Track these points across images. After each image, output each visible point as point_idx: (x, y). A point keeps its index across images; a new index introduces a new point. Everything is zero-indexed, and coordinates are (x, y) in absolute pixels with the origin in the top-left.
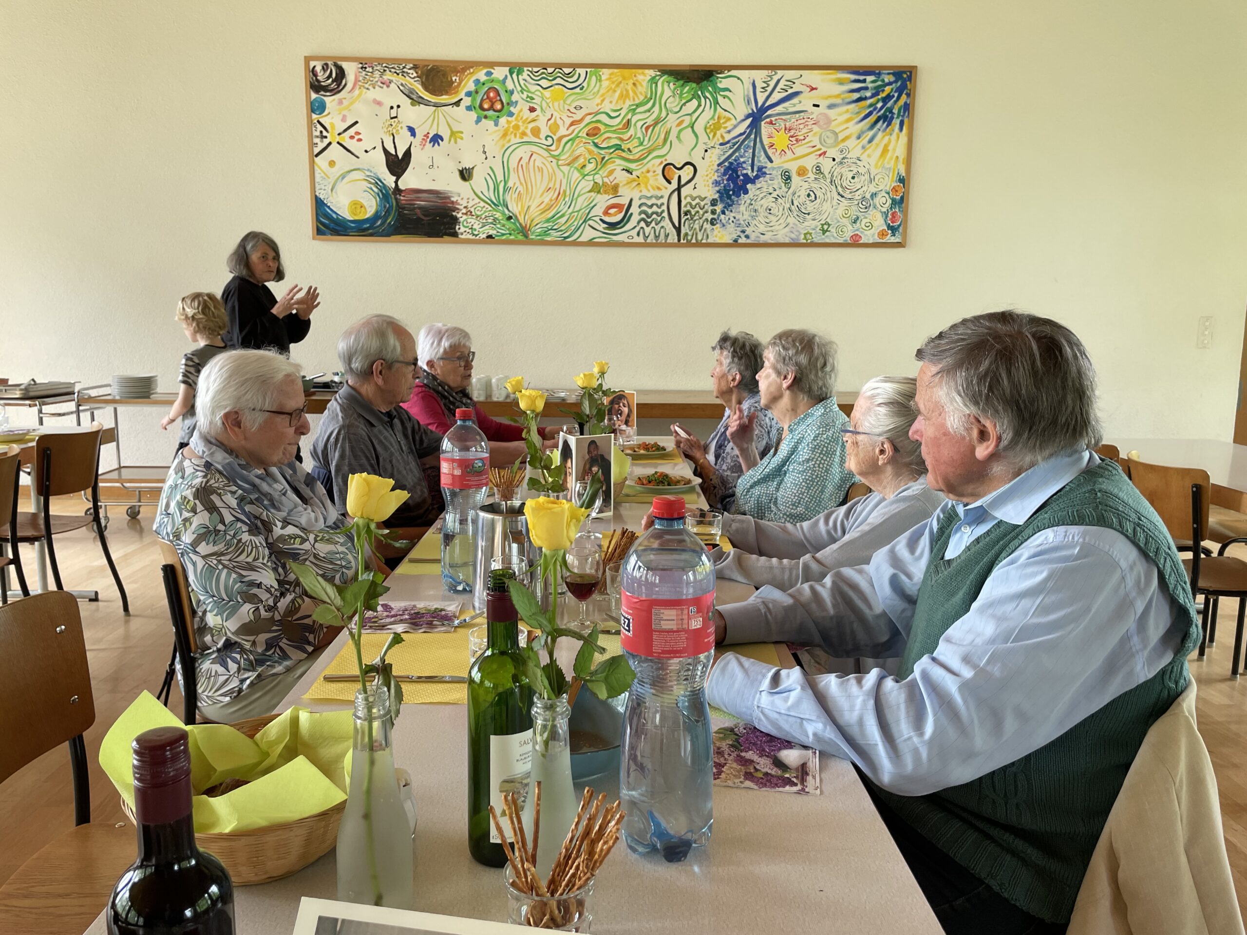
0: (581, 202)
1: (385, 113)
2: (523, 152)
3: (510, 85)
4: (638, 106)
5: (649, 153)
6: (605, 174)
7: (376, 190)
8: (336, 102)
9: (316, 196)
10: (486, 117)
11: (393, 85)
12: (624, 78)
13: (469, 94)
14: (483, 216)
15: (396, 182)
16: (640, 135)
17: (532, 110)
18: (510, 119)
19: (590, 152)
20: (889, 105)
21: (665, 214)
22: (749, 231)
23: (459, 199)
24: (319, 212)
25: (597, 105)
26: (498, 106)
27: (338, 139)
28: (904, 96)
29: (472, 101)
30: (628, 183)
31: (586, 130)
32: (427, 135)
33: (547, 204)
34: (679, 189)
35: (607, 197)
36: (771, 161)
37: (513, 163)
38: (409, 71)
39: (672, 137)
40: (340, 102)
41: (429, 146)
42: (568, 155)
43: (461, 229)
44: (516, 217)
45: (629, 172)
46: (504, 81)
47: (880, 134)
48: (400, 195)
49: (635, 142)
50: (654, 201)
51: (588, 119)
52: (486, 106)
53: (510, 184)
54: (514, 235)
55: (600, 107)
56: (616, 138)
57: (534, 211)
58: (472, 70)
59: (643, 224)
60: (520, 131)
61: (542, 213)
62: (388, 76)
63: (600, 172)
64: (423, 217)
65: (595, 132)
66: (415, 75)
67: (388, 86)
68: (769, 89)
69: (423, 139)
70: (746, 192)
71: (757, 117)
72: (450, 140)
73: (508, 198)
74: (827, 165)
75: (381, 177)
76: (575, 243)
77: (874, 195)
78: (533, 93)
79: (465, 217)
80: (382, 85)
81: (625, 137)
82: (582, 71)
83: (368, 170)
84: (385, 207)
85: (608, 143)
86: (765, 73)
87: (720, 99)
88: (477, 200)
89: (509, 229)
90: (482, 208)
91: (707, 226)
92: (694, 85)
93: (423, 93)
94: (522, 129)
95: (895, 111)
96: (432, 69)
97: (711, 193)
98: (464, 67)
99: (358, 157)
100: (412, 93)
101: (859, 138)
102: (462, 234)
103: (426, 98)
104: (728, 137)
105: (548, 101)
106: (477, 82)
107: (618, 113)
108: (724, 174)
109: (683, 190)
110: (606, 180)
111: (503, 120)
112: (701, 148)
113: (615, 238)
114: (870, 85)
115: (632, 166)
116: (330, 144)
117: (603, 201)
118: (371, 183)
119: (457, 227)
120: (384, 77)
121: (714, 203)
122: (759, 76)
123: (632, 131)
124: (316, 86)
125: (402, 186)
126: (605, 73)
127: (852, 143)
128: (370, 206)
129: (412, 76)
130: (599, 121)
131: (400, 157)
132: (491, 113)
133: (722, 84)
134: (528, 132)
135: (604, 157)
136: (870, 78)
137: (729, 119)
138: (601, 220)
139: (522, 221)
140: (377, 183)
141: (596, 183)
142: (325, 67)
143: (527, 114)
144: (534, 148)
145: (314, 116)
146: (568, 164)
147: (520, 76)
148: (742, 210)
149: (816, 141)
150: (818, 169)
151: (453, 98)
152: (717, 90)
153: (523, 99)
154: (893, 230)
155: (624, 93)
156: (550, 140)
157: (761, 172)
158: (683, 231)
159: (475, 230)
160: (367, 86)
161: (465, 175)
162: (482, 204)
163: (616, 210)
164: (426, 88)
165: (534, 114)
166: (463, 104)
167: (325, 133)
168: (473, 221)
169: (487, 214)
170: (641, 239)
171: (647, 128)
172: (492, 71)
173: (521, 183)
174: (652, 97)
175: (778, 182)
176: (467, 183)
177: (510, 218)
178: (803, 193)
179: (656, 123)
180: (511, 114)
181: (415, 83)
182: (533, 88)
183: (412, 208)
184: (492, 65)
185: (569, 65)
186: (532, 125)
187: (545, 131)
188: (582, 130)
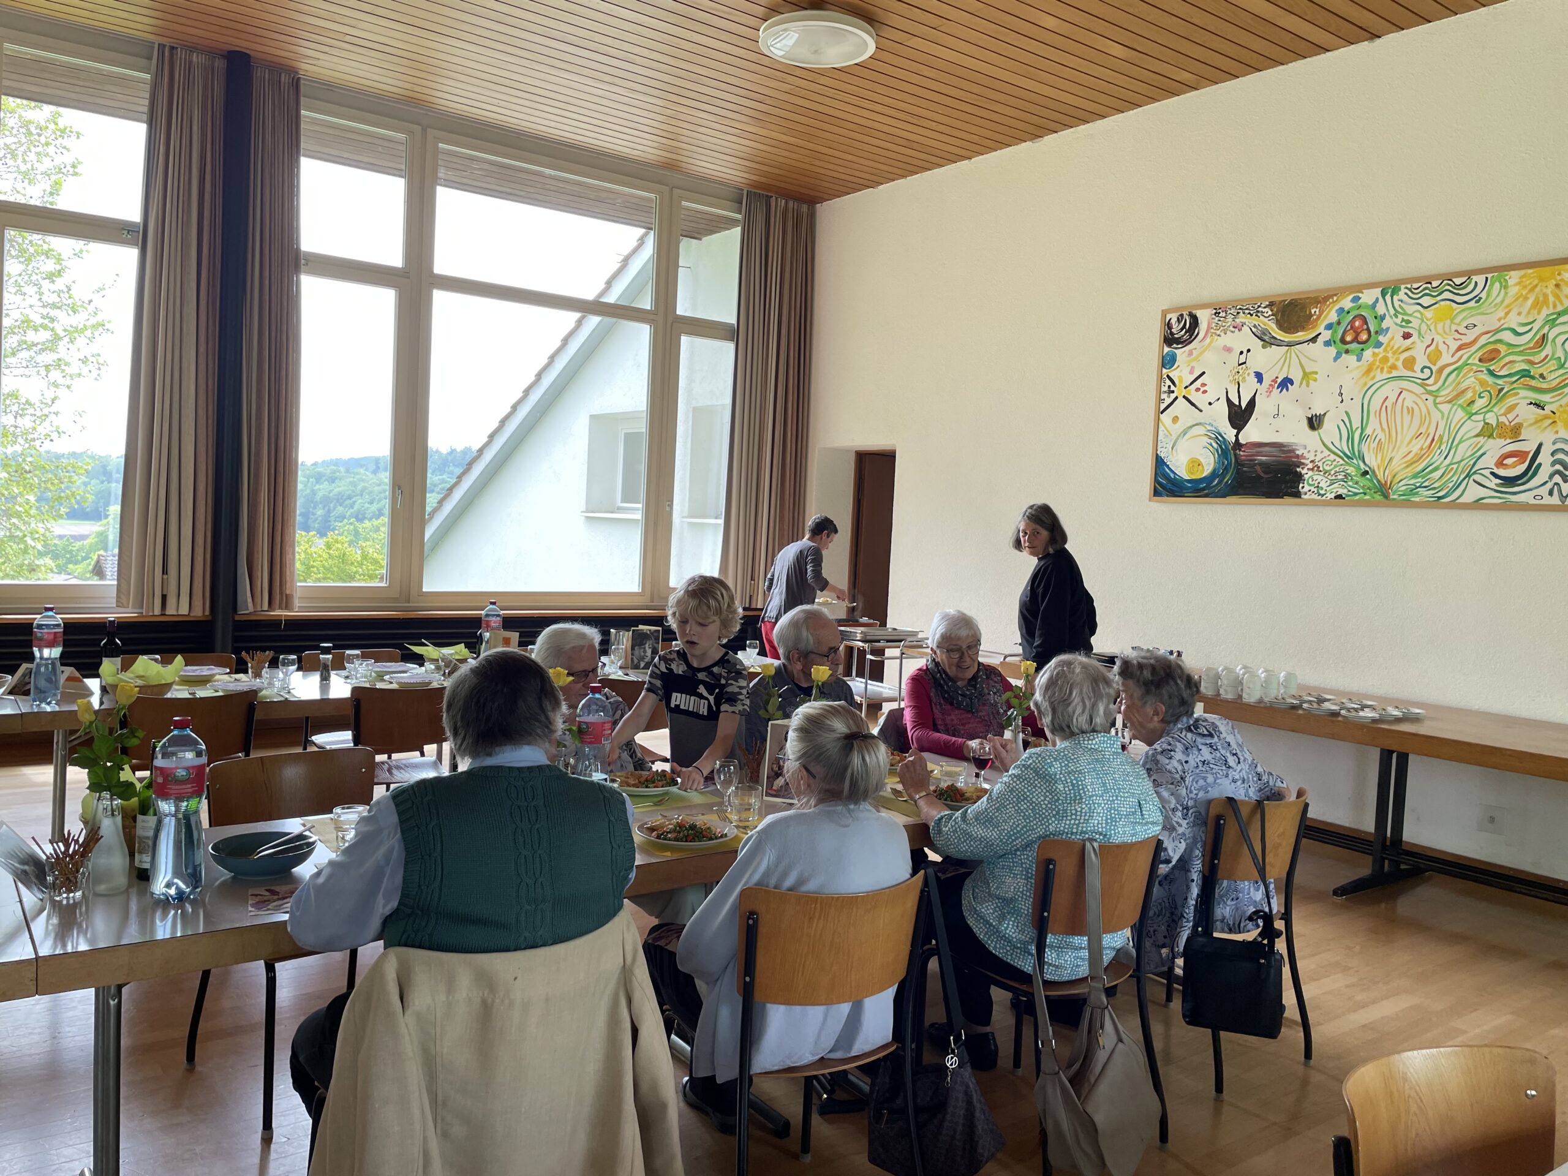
0: (1463, 451)
1: (1233, 359)
2: (1390, 390)
3: (1381, 309)
4: (1559, 314)
6: (1502, 411)
7: (1215, 445)
8: (1186, 354)
9: (1157, 454)
10: (1347, 352)
11: (1246, 329)
12: (1541, 279)
13: (1329, 327)
14: (1333, 472)
15: (1237, 436)
16: (1560, 354)
17: (1407, 336)
18: (1376, 350)
19: (1482, 383)
23: (1305, 452)
24: (1158, 472)
25: (1499, 320)
26: (1364, 336)
27: (1184, 392)
29: (1332, 335)
30: (1537, 422)
31: (1479, 354)
32: (1275, 381)
33: (1416, 454)
35: (1502, 442)
37: (1376, 405)
38: (1264, 310)
40: (1191, 353)
41: (1276, 391)
42: (1451, 389)
43: (1305, 487)
44: (1374, 472)
45: (1539, 406)
46: (1374, 305)
48: (1240, 450)
49: (1552, 365)
51: (1483, 340)
52: (1348, 338)
53: (1368, 431)
54: (1371, 495)
55: (1502, 322)
56: (1523, 361)
57: (1397, 464)
58: (1335, 298)
59: (1557, 479)
60: (1389, 364)
61: (1407, 467)
62: (1242, 318)
63: (1495, 410)
64: (1262, 474)
65: (1492, 356)
66: (1270, 313)
67: (1240, 330)
69: (1271, 385)
72: (1301, 383)
73: (1364, 449)
75: (1222, 431)
76: (1455, 505)
78: (1410, 315)
79: (1310, 473)
80: (1233, 329)
81: (1537, 359)
82: (1480, 279)
83: (1210, 424)
84: (1223, 463)
85: (1509, 369)
88: (1327, 452)
89: (1363, 488)
90: (1332, 463)
93: (1275, 332)
94: (1391, 361)
96: (1291, 303)
98: (1326, 296)
99: (1201, 411)
100: (1264, 334)
102: (1306, 494)
103: (1278, 337)
105: (1429, 323)
106: (1341, 310)
107: (1528, 327)
110: (1502, 419)
111: (1368, 354)
113: (1513, 498)
115: (1545, 398)
116: (1176, 398)
117: (1496, 447)
118: (1211, 438)
119: (1301, 485)
120: (1237, 320)
123: (1548, 350)
124: (1170, 340)
125: (1242, 440)
126: (1513, 277)
128: (1208, 464)
129: (1267, 315)
130: (1500, 341)
131: (1243, 406)
132: (1354, 346)
134: (1399, 364)
135: (1502, 389)
138: (1492, 473)
139: (1380, 476)
140: (1217, 438)
141: (1488, 424)
142: (1180, 318)
143: (1399, 342)
144: (1405, 384)
145: (1164, 371)
146: (1450, 402)
147: (1395, 297)
151: (1310, 333)
153: (1396, 324)
155: (1541, 299)
156: (1427, 372)
159: (1322, 489)
160: (1218, 332)
161: (1314, 423)
162: (1333, 457)
163: (1515, 459)
164: (1281, 326)
165: (1407, 342)
166: (1320, 340)
167: (1173, 388)
168: (1319, 478)
169: (1337, 469)
170: (1555, 500)
172: (1360, 295)
173: (1382, 429)
176: (1316, 433)
177: (1366, 473)
180: (1379, 345)
181: (1270, 323)
182: (1410, 309)
183: (1252, 464)
184: (1360, 288)
185: (1459, 274)
186: (1406, 354)
187: (1421, 361)
188: (1472, 356)
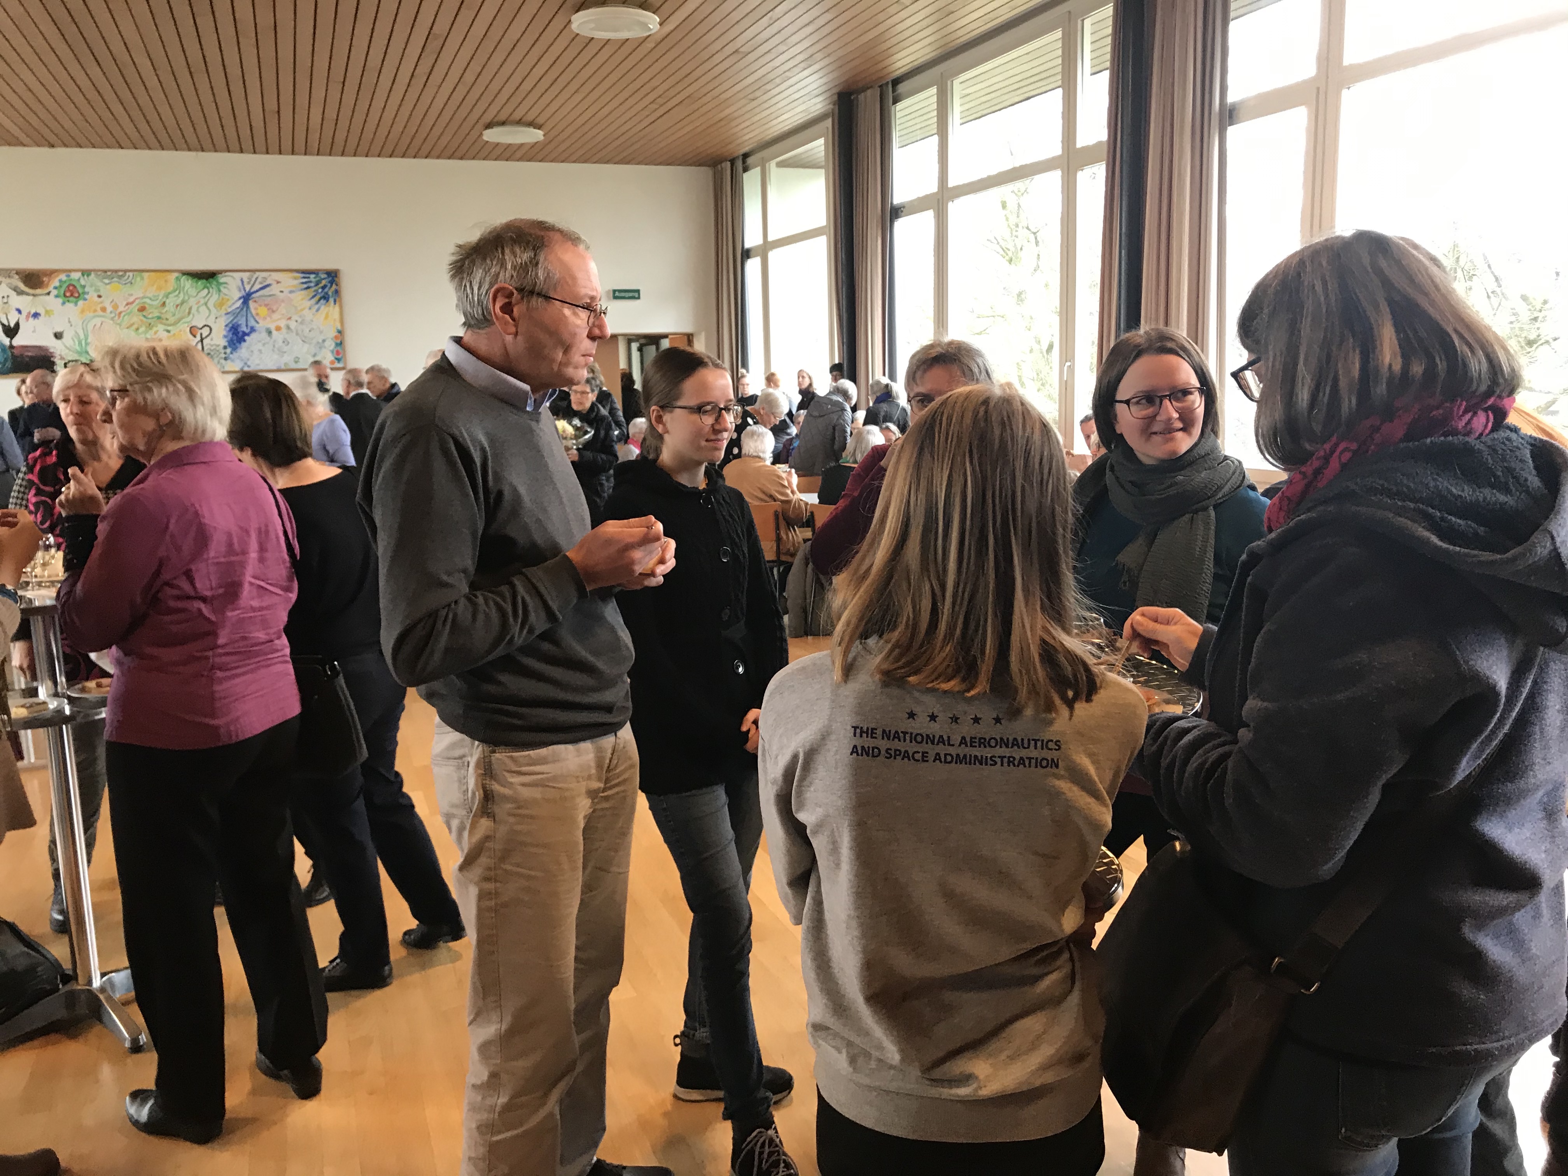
2: (98, 321)
4: (169, 293)
5: (180, 320)
10: (68, 301)
11: (3, 284)
12: (159, 278)
13: (55, 288)
15: (11, 342)
16: (172, 310)
17: (100, 296)
18: (85, 302)
19: (142, 321)
20: (326, 290)
22: (249, 363)
23: (55, 350)
26: (76, 295)
28: (334, 287)
29: (58, 292)
32: (29, 313)
34: (202, 340)
36: (258, 323)
37: (90, 328)
38: (13, 276)
39: (194, 310)
41: (31, 319)
42: (126, 322)
45: (168, 331)
46: (79, 280)
47: (323, 307)
48: (14, 349)
49: (170, 314)
51: (137, 302)
52: (68, 294)
53: (89, 340)
55: (144, 294)
56: (157, 312)
58: (56, 274)
60: (93, 309)
63: (149, 332)
65: (143, 309)
66: (18, 278)
68: (252, 282)
69: (27, 316)
70: (245, 341)
71: (246, 298)
72: (45, 316)
73: (89, 349)
74: (293, 325)
77: (324, 341)
78: (99, 287)
81: (163, 311)
82: (131, 274)
84: (4, 357)
85: (152, 315)
86: (248, 274)
87: (222, 289)
88: (67, 351)
91: (223, 361)
92: (204, 281)
93: (24, 288)
95: (330, 293)
96: (30, 273)
97: (223, 342)
98: (51, 273)
100: (16, 288)
101: (310, 309)
103: (26, 291)
104: (229, 310)
105: (110, 291)
106: (60, 281)
107: (157, 298)
108: (230, 330)
109: (205, 342)
111: (81, 303)
112: (213, 317)
114: (313, 280)
115: (169, 328)
121: (225, 348)
122: (245, 276)
123: (167, 308)
125: (15, 344)
126: (146, 275)
127: (306, 312)
129: (16, 278)
130: (145, 303)
131: (12, 325)
132: (72, 299)
133: (222, 280)
134: (99, 309)
135: (150, 323)
136: (312, 276)
137: (228, 300)
143: (96, 299)
144: (103, 319)
146: (127, 328)
147: (89, 277)
148: (244, 350)
149: (284, 311)
150: (288, 328)
151: (45, 290)
152: (219, 284)
153: (93, 290)
154: (339, 360)
155: (160, 286)
156: (113, 314)
157: (253, 330)
161: (58, 336)
162: (71, 353)
164: (26, 285)
165: (100, 300)
166: (52, 294)
171: (177, 306)
172: (71, 274)
173: (97, 340)
174: (178, 289)
175: (264, 335)
176: (60, 341)
178: (280, 341)
179: (182, 303)
180: (85, 299)
181: (19, 282)
182: (99, 284)
183: (23, 356)
184: (70, 271)
185: (122, 271)
186: (101, 305)
187: (109, 309)
188: (135, 307)
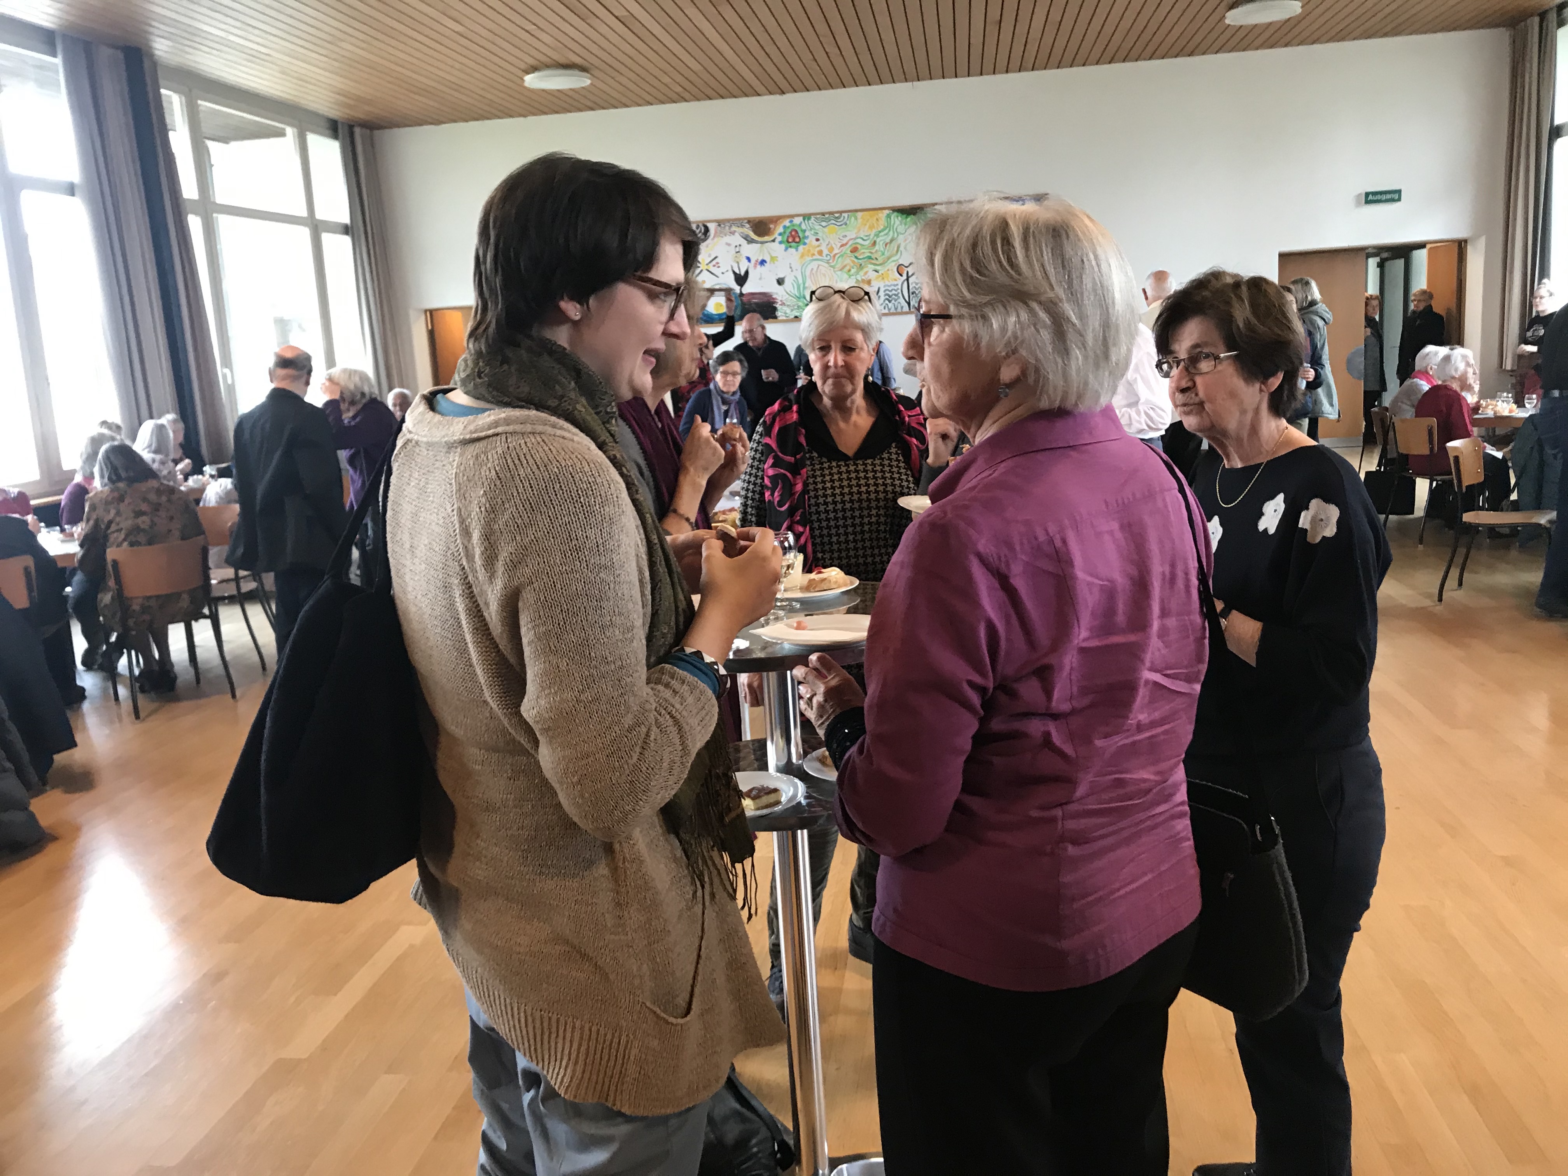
1: (733, 251)
2: (814, 265)
4: (880, 232)
5: (889, 258)
6: (863, 274)
10: (790, 247)
11: (737, 234)
12: (871, 216)
13: (780, 234)
14: (791, 305)
16: (882, 249)
17: (818, 240)
18: (805, 246)
21: (900, 295)
23: (777, 296)
26: (797, 240)
27: (706, 267)
29: (782, 238)
30: (877, 278)
31: (850, 249)
32: (757, 261)
34: (907, 280)
37: (808, 273)
38: (745, 225)
39: (902, 248)
40: (707, 246)
41: (759, 266)
42: (840, 264)
43: (778, 314)
45: (876, 271)
46: (800, 225)
49: (880, 253)
50: (893, 287)
51: (851, 243)
52: (790, 240)
55: (857, 235)
56: (868, 252)
58: (781, 221)
59: (887, 302)
60: (811, 253)
62: (734, 228)
63: (860, 273)
65: (855, 250)
66: (749, 226)
67: (734, 235)
69: (755, 263)
72: (771, 263)
78: (817, 230)
79: (781, 307)
80: (730, 234)
82: (846, 215)
85: (863, 255)
88: (788, 296)
90: (791, 301)
92: (912, 216)
93: (754, 237)
94: (812, 251)
96: (758, 222)
98: (776, 220)
99: (718, 277)
100: (747, 237)
102: (780, 316)
103: (755, 239)
105: (827, 234)
106: (785, 227)
107: (868, 238)
109: (911, 280)
110: (863, 277)
111: (801, 247)
115: (878, 268)
120: (731, 229)
123: (877, 247)
125: (744, 292)
126: (859, 214)
129: (747, 227)
130: (857, 243)
131: (742, 273)
132: (793, 244)
134: (816, 253)
135: (861, 264)
142: (698, 227)
143: (815, 243)
144: (820, 263)
146: (840, 270)
147: (809, 221)
151: (771, 237)
153: (812, 234)
155: (871, 225)
156: (829, 257)
158: (912, 304)
159: (788, 313)
160: (721, 235)
161: (780, 282)
162: (791, 298)
164: (756, 233)
165: (818, 243)
166: (777, 241)
168: (785, 309)
169: (794, 303)
170: (886, 311)
171: (886, 245)
172: (794, 220)
174: (888, 226)
176: (781, 287)
179: (892, 241)
180: (805, 244)
181: (749, 231)
182: (817, 227)
183: (750, 304)
184: (793, 216)
185: (837, 212)
186: (818, 249)
187: (825, 252)
188: (847, 249)
